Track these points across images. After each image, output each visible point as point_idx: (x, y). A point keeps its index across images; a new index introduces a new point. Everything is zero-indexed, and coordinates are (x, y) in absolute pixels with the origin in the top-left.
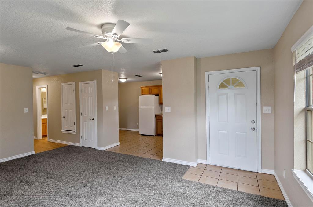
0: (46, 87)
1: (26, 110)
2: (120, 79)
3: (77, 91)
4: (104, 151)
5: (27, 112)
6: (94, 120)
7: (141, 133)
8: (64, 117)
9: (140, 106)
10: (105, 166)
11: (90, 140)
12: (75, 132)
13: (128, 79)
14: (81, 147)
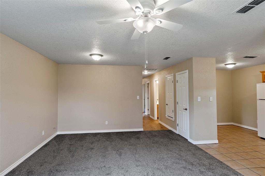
0: (158, 80)
1: (138, 97)
2: (226, 65)
3: (175, 82)
4: (195, 146)
5: (139, 98)
6: (186, 110)
7: (260, 135)
8: (167, 105)
9: (257, 98)
10: (182, 164)
11: (184, 130)
12: (174, 119)
13: (238, 64)
14: (177, 134)
